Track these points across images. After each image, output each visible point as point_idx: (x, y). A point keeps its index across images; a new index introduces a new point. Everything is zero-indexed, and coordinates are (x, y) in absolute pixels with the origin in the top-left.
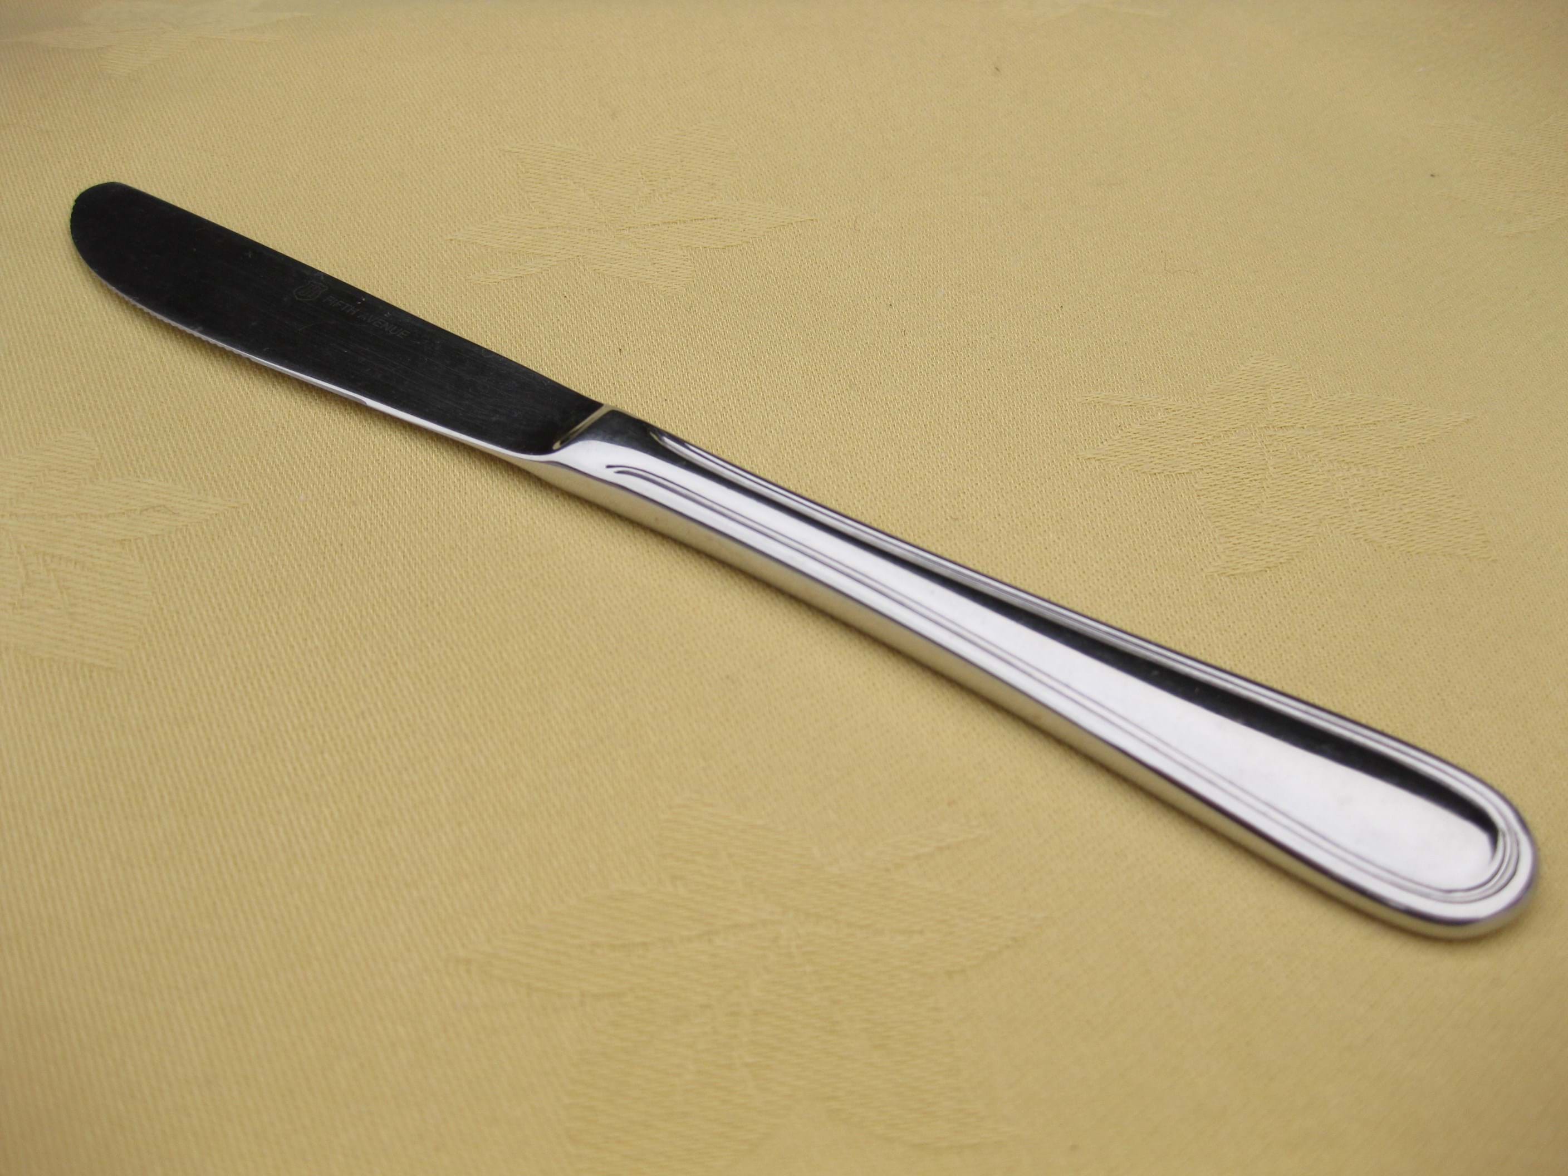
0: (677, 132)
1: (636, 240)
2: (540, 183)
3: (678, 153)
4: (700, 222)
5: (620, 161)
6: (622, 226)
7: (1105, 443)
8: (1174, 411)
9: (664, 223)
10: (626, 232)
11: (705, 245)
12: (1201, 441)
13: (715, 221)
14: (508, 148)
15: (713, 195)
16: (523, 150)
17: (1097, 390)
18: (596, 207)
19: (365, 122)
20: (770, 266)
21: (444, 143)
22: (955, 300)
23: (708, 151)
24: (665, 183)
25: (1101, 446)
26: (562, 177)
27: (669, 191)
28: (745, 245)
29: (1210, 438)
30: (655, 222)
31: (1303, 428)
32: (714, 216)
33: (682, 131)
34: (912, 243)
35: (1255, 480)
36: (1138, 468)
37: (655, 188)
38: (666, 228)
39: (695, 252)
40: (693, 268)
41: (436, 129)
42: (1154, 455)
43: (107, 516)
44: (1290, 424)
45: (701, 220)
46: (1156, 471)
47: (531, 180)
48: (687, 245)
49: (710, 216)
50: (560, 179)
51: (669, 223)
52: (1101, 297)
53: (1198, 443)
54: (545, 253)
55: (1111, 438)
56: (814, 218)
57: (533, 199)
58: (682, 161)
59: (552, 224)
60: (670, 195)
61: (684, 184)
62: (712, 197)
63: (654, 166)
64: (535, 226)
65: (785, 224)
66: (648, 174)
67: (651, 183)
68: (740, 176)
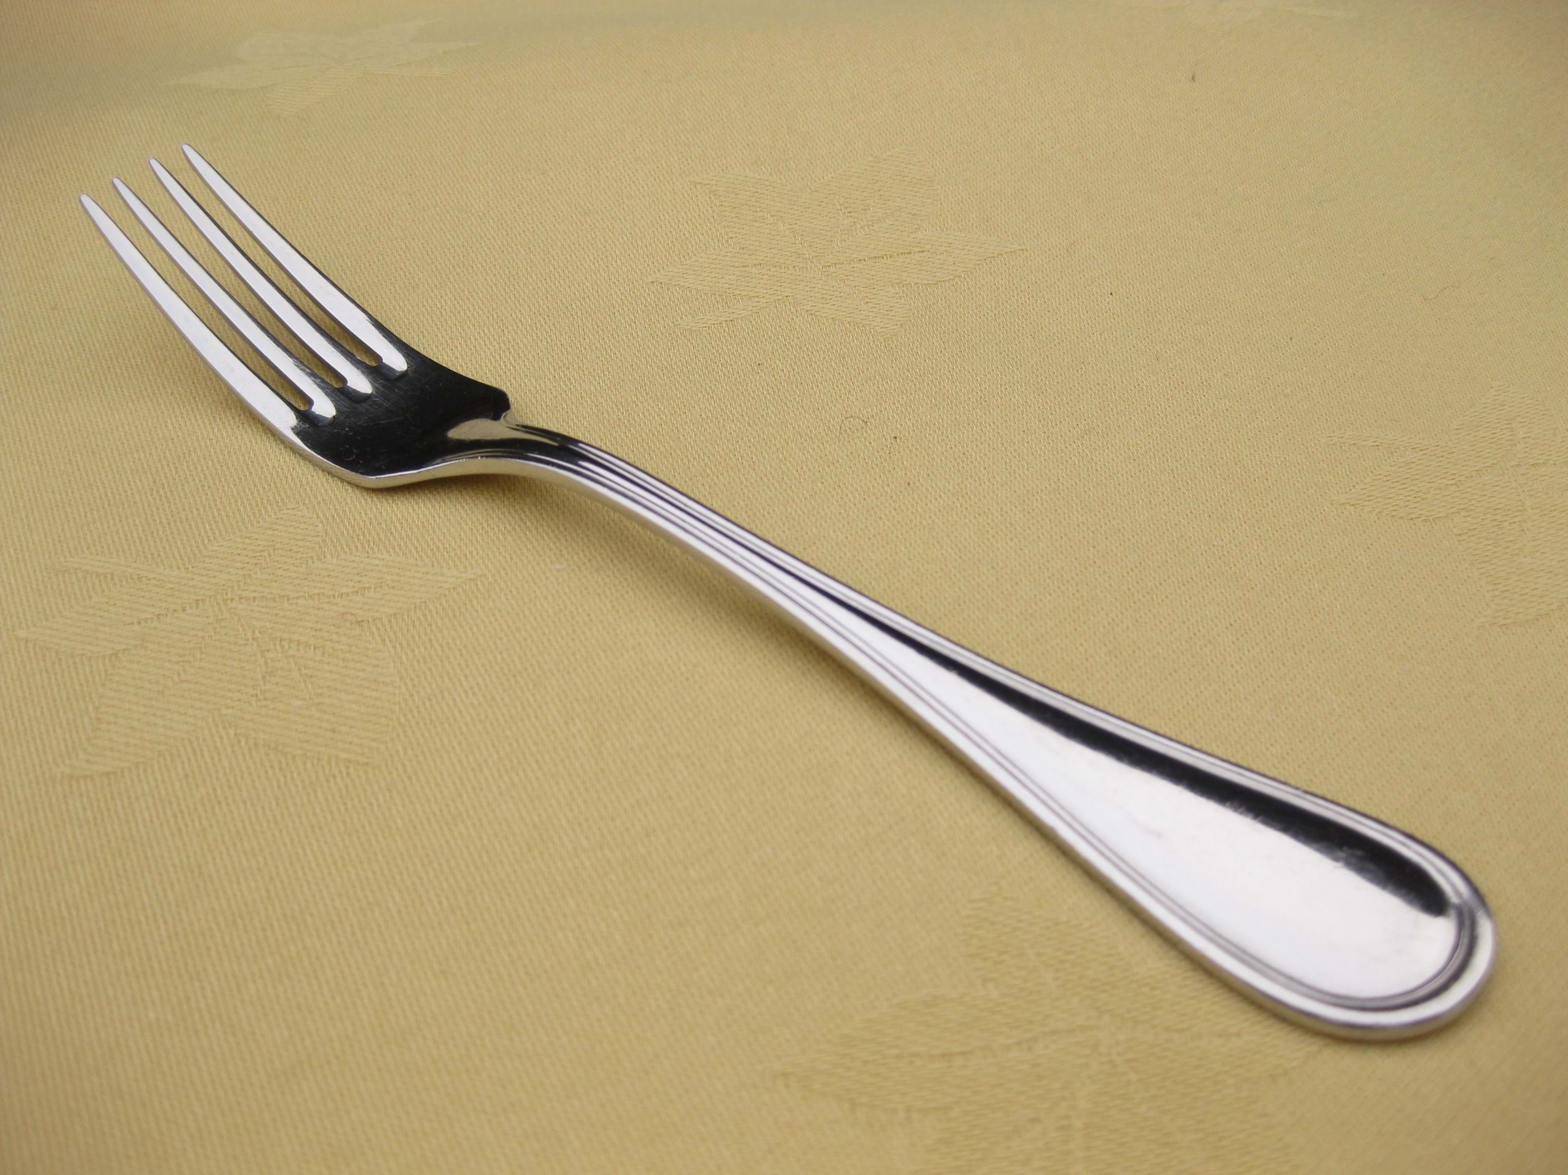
0: (870, 159)
1: (845, 278)
4: (907, 255)
7: (1357, 487)
8: (1421, 450)
9: (871, 258)
10: (832, 269)
11: (918, 281)
12: (1452, 482)
15: (916, 226)
16: (714, 182)
17: (1341, 430)
18: (797, 242)
19: (547, 155)
20: (987, 301)
22: (1182, 334)
23: (905, 179)
25: (1353, 490)
27: (870, 223)
28: (957, 280)
29: (1462, 478)
30: (861, 257)
31: (1555, 464)
34: (1128, 271)
35: (1515, 523)
36: (1394, 513)
37: (855, 220)
38: (874, 264)
39: (907, 289)
40: (908, 307)
41: (621, 161)
42: (1409, 498)
43: (341, 596)
44: (1542, 461)
45: (908, 253)
46: (1413, 516)
48: (898, 281)
51: (875, 257)
52: (1329, 326)
53: (1452, 485)
54: (752, 294)
55: (1361, 481)
56: (1023, 247)
57: (731, 235)
58: (879, 191)
59: (755, 262)
64: (737, 264)
65: (995, 255)
66: (846, 205)
67: (849, 214)
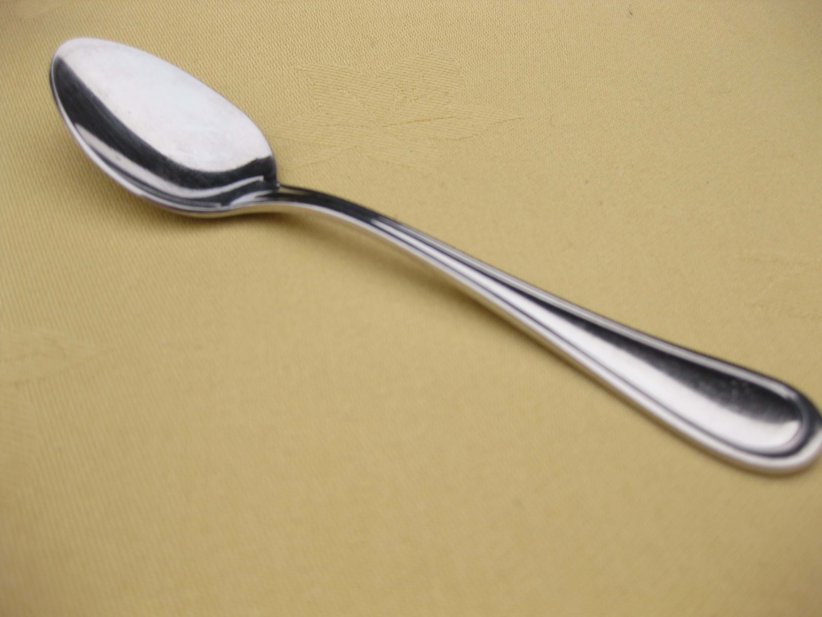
2: (324, 93)
3: (420, 70)
5: (380, 76)
6: (386, 123)
13: (451, 119)
14: (300, 68)
21: (254, 64)
24: (413, 92)
26: (340, 88)
32: (450, 116)
33: (421, 55)
47: (318, 90)
49: (448, 116)
50: (338, 89)
60: (417, 101)
61: (426, 93)
62: (447, 102)
63: (404, 80)
68: (465, 86)
